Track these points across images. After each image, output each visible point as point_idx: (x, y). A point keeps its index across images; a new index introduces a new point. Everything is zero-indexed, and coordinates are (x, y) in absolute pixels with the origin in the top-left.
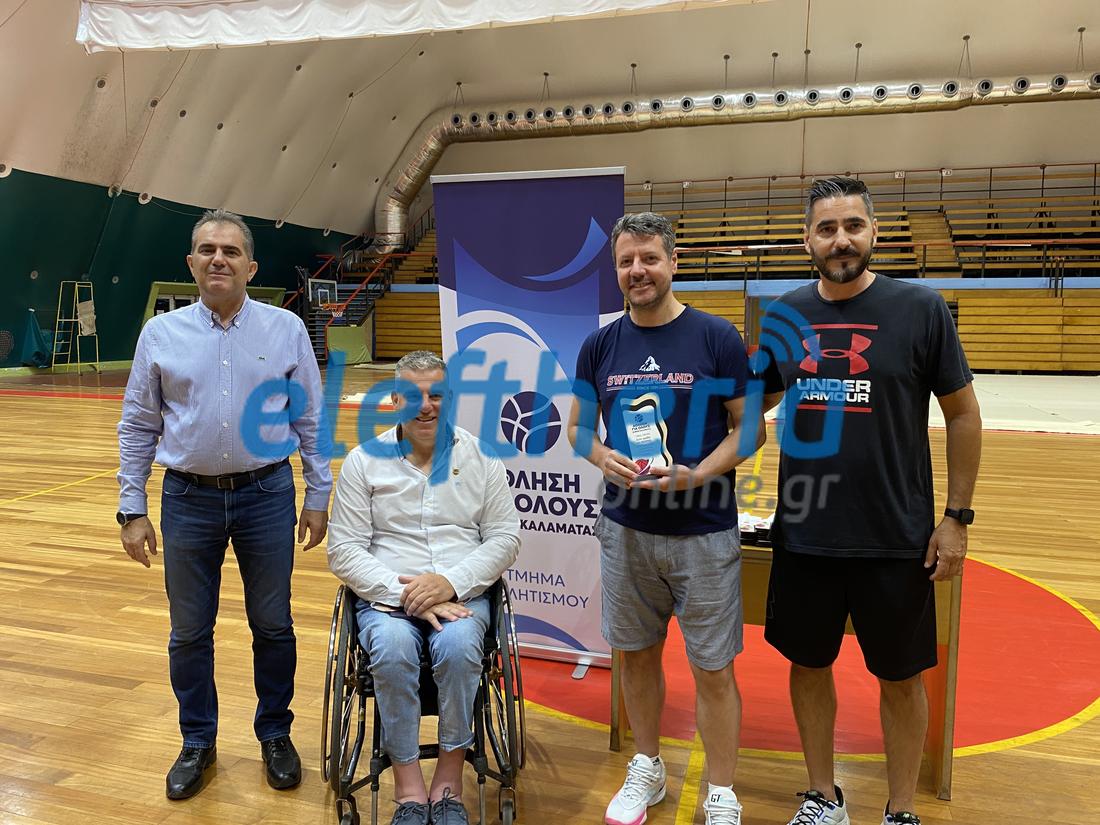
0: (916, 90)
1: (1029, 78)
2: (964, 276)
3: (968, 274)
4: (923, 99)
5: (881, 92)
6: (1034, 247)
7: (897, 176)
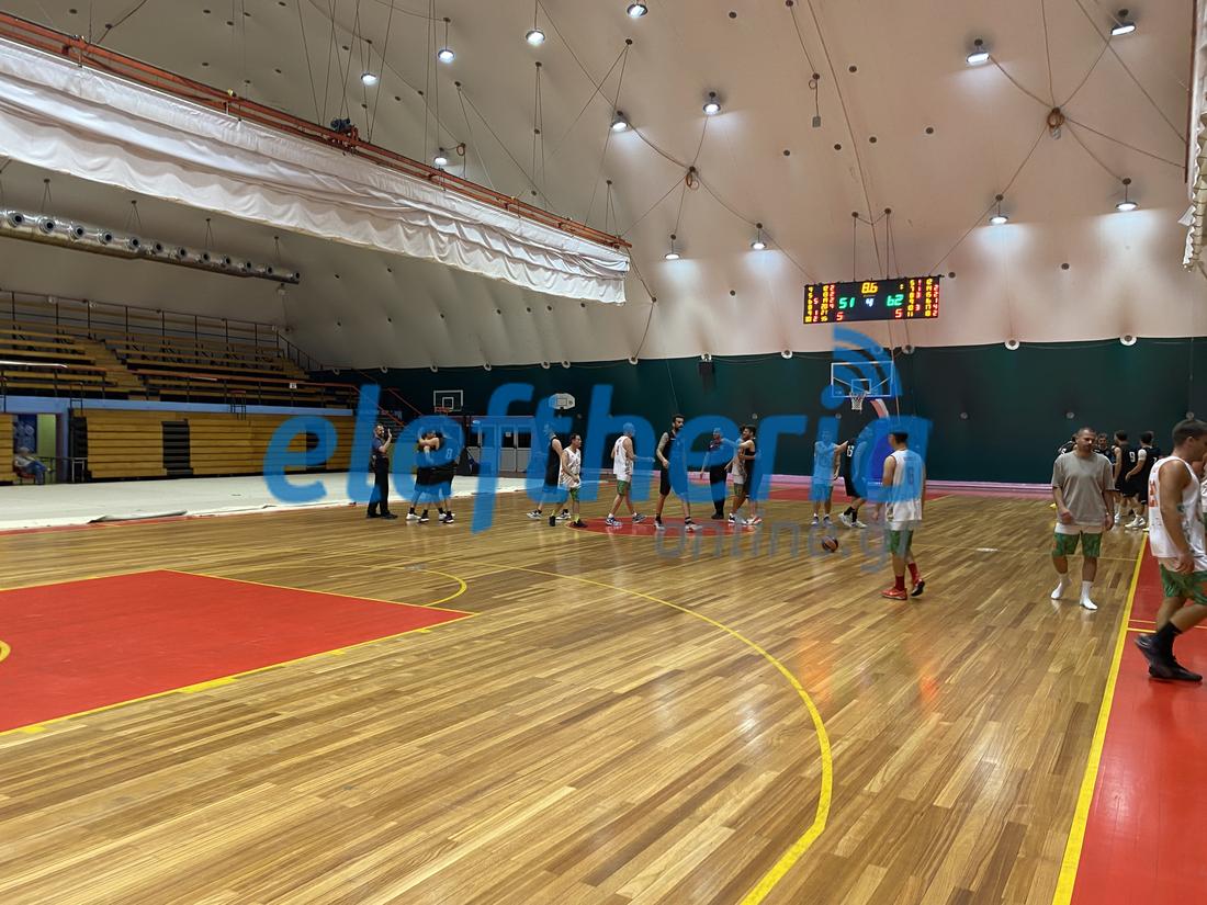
0: (109, 238)
1: (187, 250)
2: (162, 400)
3: (165, 398)
4: (110, 245)
5: (80, 232)
6: (220, 381)
7: (50, 301)
